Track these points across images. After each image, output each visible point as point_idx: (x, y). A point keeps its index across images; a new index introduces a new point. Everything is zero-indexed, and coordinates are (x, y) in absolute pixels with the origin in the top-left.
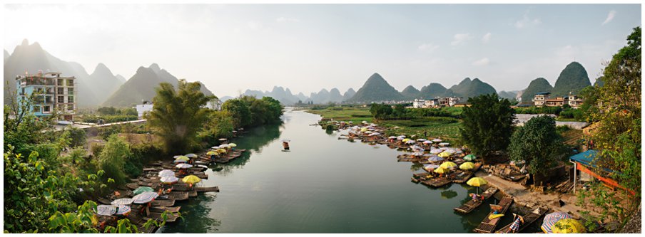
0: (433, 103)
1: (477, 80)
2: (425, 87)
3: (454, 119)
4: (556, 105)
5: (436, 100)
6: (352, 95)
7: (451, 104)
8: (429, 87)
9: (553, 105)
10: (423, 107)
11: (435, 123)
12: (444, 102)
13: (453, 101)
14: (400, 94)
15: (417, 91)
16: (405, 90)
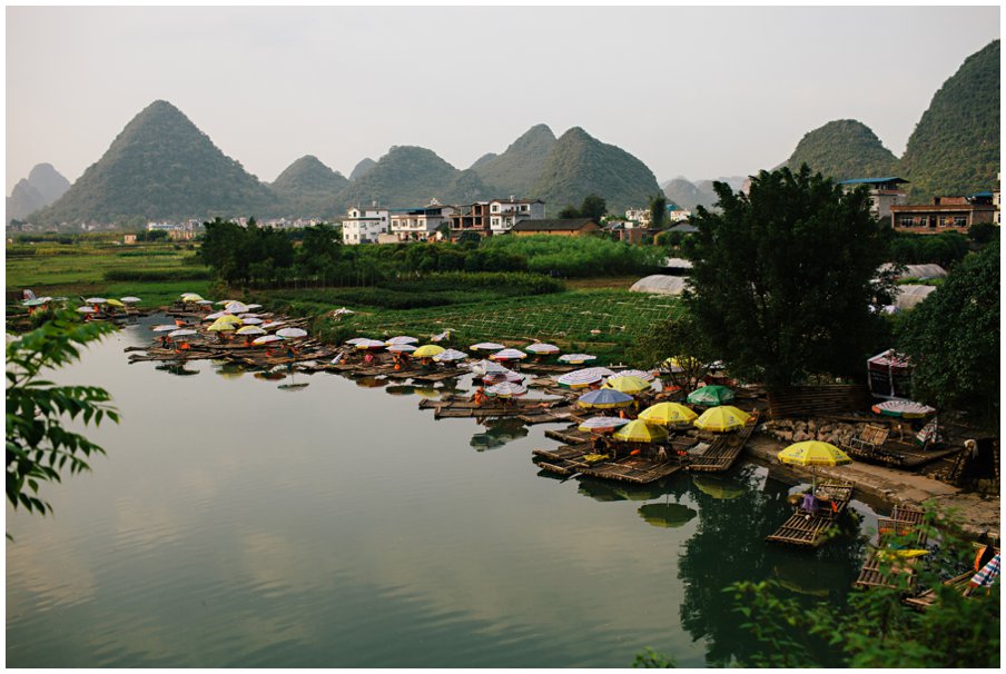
0: (423, 226)
1: (578, 134)
2: (367, 161)
3: (550, 280)
4: (941, 229)
5: (433, 213)
6: (51, 197)
7: (497, 227)
8: (384, 160)
9: (925, 230)
10: (384, 240)
11: (482, 295)
12: (468, 221)
13: (506, 216)
14: (263, 187)
15: (338, 176)
16: (287, 175)
